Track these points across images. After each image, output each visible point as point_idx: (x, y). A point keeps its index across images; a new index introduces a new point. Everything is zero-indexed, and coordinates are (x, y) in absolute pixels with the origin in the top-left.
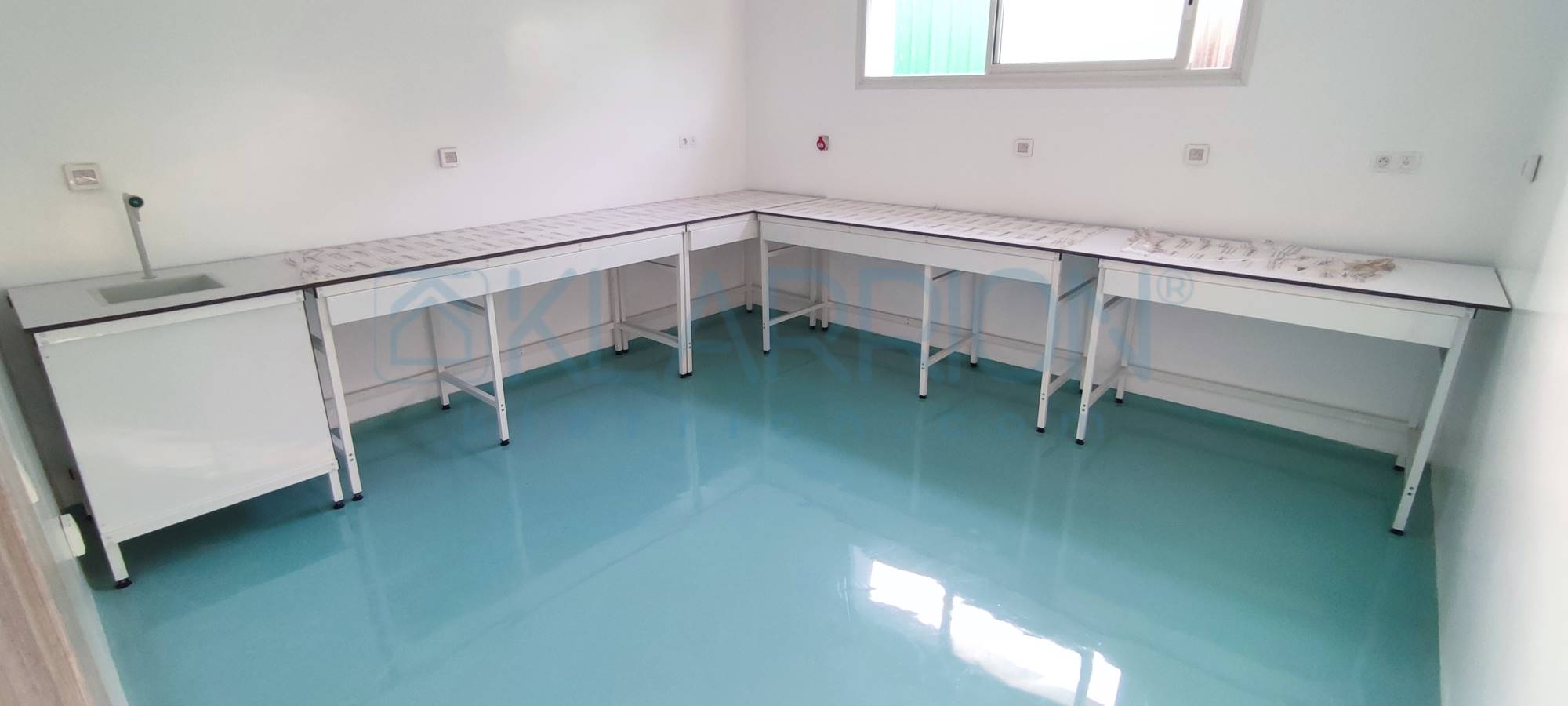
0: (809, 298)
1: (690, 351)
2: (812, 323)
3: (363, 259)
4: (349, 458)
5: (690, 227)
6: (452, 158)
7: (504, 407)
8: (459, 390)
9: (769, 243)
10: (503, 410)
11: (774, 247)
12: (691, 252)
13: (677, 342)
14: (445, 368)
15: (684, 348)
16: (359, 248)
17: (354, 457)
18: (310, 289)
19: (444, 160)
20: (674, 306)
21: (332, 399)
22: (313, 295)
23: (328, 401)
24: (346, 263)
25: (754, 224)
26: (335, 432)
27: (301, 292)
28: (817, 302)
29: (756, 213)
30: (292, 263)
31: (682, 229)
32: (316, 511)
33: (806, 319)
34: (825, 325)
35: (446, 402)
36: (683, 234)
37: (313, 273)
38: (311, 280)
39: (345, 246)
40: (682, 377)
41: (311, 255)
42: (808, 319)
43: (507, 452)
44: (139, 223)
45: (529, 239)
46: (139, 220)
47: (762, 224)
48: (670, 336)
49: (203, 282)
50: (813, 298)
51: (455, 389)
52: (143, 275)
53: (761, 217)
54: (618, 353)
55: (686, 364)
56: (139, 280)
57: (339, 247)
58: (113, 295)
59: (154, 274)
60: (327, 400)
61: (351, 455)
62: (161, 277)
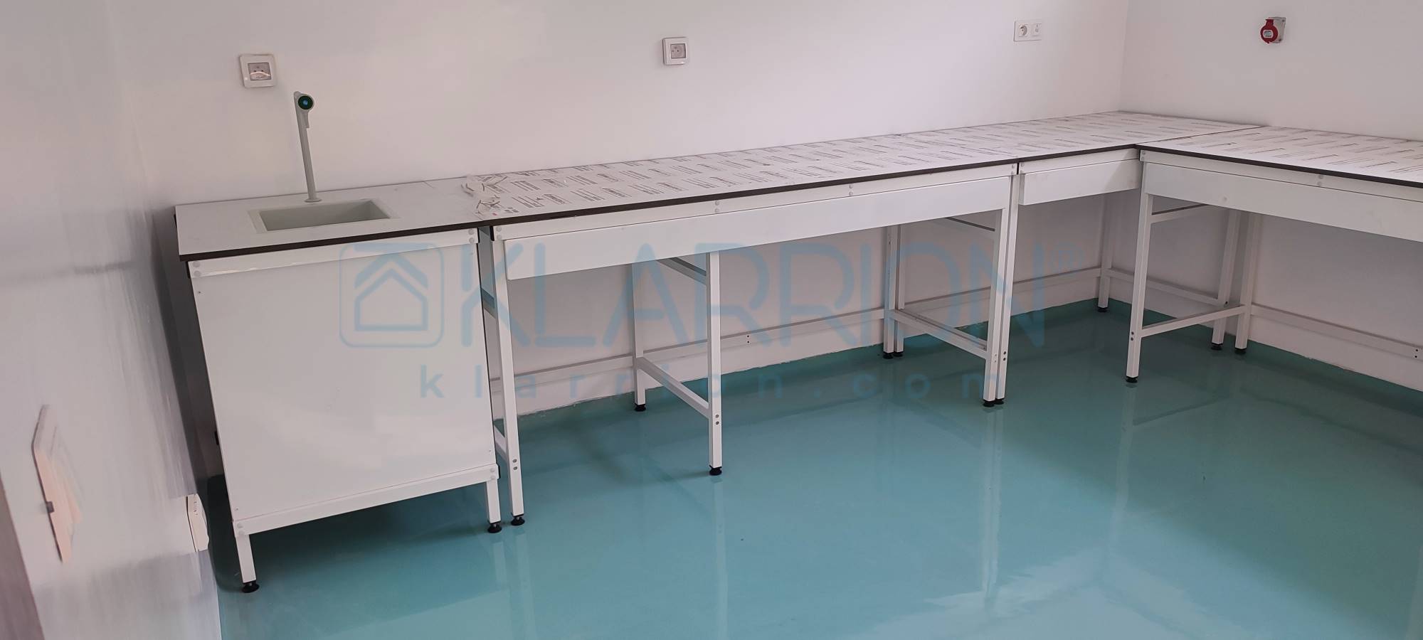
0: (1215, 296)
1: (1004, 365)
2: (1217, 339)
3: (554, 190)
4: (512, 465)
5: (1024, 168)
6: (680, 51)
7: (719, 420)
8: (660, 385)
9: (1156, 199)
10: (717, 423)
11: (1163, 205)
12: (1021, 207)
13: (985, 349)
14: (645, 352)
15: (994, 358)
16: (551, 176)
17: (518, 464)
18: (486, 227)
19: (669, 55)
20: (986, 291)
21: (499, 379)
22: (489, 237)
23: (495, 381)
24: (533, 194)
25: (1132, 167)
26: (499, 425)
27: (475, 230)
28: (1229, 304)
29: (1138, 148)
30: (469, 192)
31: (1011, 169)
32: (466, 531)
33: (1207, 331)
34: (1241, 344)
35: (641, 401)
36: (1012, 177)
37: (492, 205)
38: (489, 216)
39: (533, 172)
40: (988, 404)
41: (491, 181)
42: (1210, 331)
43: (719, 484)
44: (307, 129)
45: (777, 175)
46: (308, 127)
47: (1147, 167)
48: (973, 338)
49: (368, 211)
50: (1224, 296)
51: (655, 384)
52: (307, 197)
53: (1146, 156)
54: (888, 356)
55: (995, 386)
56: (300, 202)
57: (526, 173)
58: (273, 221)
59: (318, 196)
60: (493, 380)
61: (515, 461)
62: (326, 200)
